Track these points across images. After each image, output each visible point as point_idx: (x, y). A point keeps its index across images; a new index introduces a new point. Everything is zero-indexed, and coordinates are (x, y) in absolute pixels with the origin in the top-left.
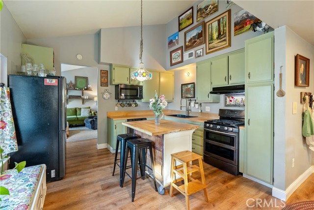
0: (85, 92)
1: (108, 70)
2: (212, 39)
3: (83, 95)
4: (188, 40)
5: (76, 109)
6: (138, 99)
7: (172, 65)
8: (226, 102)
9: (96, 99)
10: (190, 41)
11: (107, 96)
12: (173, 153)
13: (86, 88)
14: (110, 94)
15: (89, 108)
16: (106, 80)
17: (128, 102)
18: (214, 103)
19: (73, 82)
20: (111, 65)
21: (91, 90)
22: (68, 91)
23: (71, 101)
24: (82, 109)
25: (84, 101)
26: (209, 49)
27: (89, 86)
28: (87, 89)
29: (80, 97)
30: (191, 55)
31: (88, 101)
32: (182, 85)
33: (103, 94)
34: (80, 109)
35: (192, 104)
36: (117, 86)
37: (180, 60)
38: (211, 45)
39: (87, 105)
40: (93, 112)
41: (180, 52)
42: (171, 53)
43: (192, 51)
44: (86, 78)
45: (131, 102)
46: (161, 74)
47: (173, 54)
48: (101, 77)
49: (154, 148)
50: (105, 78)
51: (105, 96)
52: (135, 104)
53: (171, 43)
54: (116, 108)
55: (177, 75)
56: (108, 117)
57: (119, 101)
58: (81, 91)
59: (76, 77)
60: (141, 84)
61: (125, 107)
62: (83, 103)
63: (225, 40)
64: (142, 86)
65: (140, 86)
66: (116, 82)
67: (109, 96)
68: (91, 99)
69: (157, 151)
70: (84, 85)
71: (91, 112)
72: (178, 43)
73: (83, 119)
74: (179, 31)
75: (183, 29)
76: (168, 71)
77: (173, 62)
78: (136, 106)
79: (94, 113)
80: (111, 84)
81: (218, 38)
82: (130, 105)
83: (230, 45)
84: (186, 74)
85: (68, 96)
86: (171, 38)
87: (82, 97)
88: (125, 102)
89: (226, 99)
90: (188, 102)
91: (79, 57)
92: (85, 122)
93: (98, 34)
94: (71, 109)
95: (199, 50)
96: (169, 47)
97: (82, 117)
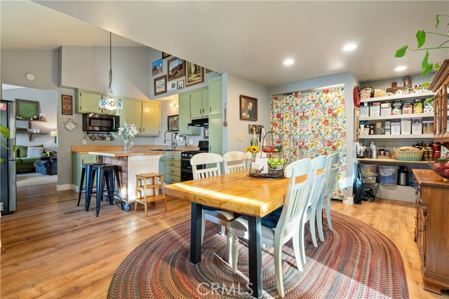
0: (34, 123)
1: (73, 94)
2: (191, 73)
3: (30, 128)
4: (170, 70)
5: (19, 147)
6: (113, 131)
7: (156, 94)
8: (205, 134)
9: (54, 133)
10: (173, 70)
11: (70, 126)
12: (138, 174)
13: (35, 117)
14: (76, 124)
15: (42, 146)
16: (69, 107)
17: (101, 135)
18: (193, 135)
20: (76, 90)
21: (45, 121)
24: (29, 148)
25: (31, 136)
26: (189, 82)
27: (41, 115)
28: (37, 119)
30: (173, 86)
31: (39, 137)
32: (168, 117)
33: (65, 124)
34: (26, 148)
35: (177, 137)
36: (85, 115)
37: (164, 89)
38: (190, 78)
39: (37, 142)
40: (48, 153)
41: (163, 80)
42: (155, 80)
43: (175, 81)
44: (37, 104)
45: (105, 135)
46: (144, 103)
47: (157, 82)
48: (63, 104)
49: (121, 171)
50: (68, 105)
51: (68, 127)
52: (111, 137)
53: (155, 69)
54: (84, 142)
55: (164, 106)
56: (72, 152)
57: (88, 133)
58: (27, 122)
59: (18, 101)
60: (117, 114)
61: (96, 141)
62: (30, 139)
63: (199, 76)
64: (119, 117)
65: (116, 117)
66: (84, 110)
67: (73, 127)
68: (44, 134)
69: (124, 174)
70: (32, 113)
71: (44, 152)
72: (162, 72)
73: (30, 162)
74: (163, 58)
75: (166, 57)
76: (152, 101)
77: (157, 91)
78: (111, 140)
79: (51, 153)
80: (77, 112)
81: (195, 73)
82: (104, 138)
83: (203, 81)
84: (171, 105)
86: (156, 64)
87: (29, 130)
88: (96, 135)
89: (205, 131)
90: (174, 135)
91: (30, 77)
92: (35, 165)
93: (58, 51)
95: (180, 81)
96: (154, 74)
97: (30, 160)
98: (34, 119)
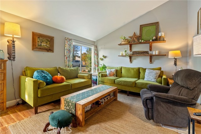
0: (154, 44)
3: (151, 50)
5: (139, 69)
13: (154, 38)
15: (160, 69)
19: (138, 33)
21: (164, 41)
22: (133, 46)
23: (135, 59)
24: (147, 70)
25: (152, 58)
27: (160, 34)
28: (158, 39)
29: (147, 52)
31: (157, 59)
34: (145, 69)
39: (157, 64)
44: (157, 24)
58: (148, 45)
59: (142, 27)
62: (151, 61)
68: (163, 55)
71: (160, 76)
85: (132, 52)
87: (150, 52)
94: (133, 69)
98: (153, 40)
